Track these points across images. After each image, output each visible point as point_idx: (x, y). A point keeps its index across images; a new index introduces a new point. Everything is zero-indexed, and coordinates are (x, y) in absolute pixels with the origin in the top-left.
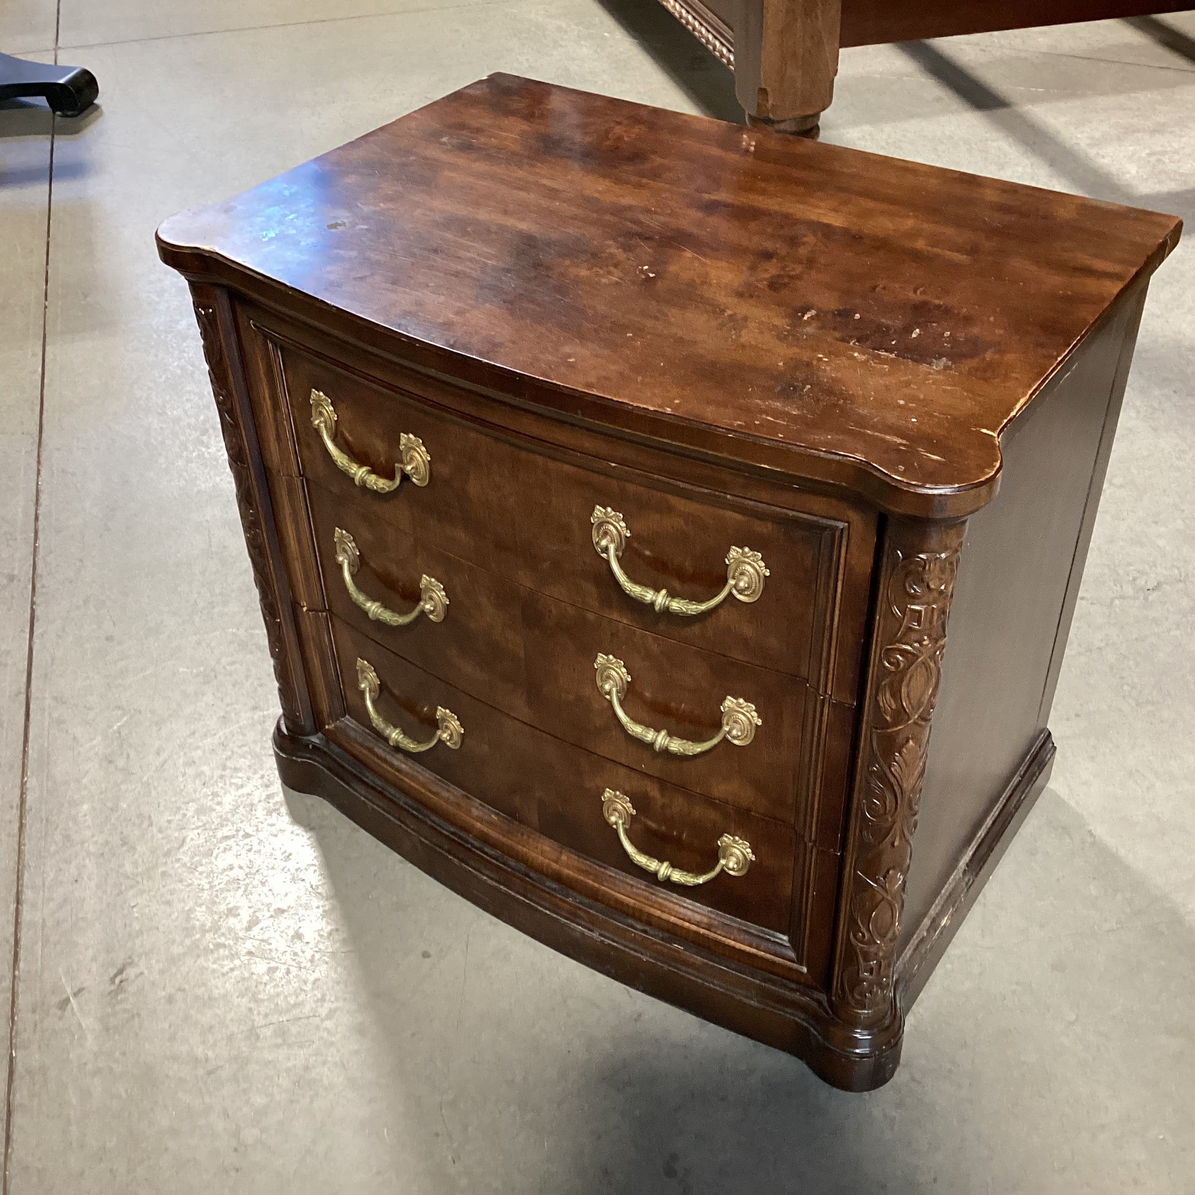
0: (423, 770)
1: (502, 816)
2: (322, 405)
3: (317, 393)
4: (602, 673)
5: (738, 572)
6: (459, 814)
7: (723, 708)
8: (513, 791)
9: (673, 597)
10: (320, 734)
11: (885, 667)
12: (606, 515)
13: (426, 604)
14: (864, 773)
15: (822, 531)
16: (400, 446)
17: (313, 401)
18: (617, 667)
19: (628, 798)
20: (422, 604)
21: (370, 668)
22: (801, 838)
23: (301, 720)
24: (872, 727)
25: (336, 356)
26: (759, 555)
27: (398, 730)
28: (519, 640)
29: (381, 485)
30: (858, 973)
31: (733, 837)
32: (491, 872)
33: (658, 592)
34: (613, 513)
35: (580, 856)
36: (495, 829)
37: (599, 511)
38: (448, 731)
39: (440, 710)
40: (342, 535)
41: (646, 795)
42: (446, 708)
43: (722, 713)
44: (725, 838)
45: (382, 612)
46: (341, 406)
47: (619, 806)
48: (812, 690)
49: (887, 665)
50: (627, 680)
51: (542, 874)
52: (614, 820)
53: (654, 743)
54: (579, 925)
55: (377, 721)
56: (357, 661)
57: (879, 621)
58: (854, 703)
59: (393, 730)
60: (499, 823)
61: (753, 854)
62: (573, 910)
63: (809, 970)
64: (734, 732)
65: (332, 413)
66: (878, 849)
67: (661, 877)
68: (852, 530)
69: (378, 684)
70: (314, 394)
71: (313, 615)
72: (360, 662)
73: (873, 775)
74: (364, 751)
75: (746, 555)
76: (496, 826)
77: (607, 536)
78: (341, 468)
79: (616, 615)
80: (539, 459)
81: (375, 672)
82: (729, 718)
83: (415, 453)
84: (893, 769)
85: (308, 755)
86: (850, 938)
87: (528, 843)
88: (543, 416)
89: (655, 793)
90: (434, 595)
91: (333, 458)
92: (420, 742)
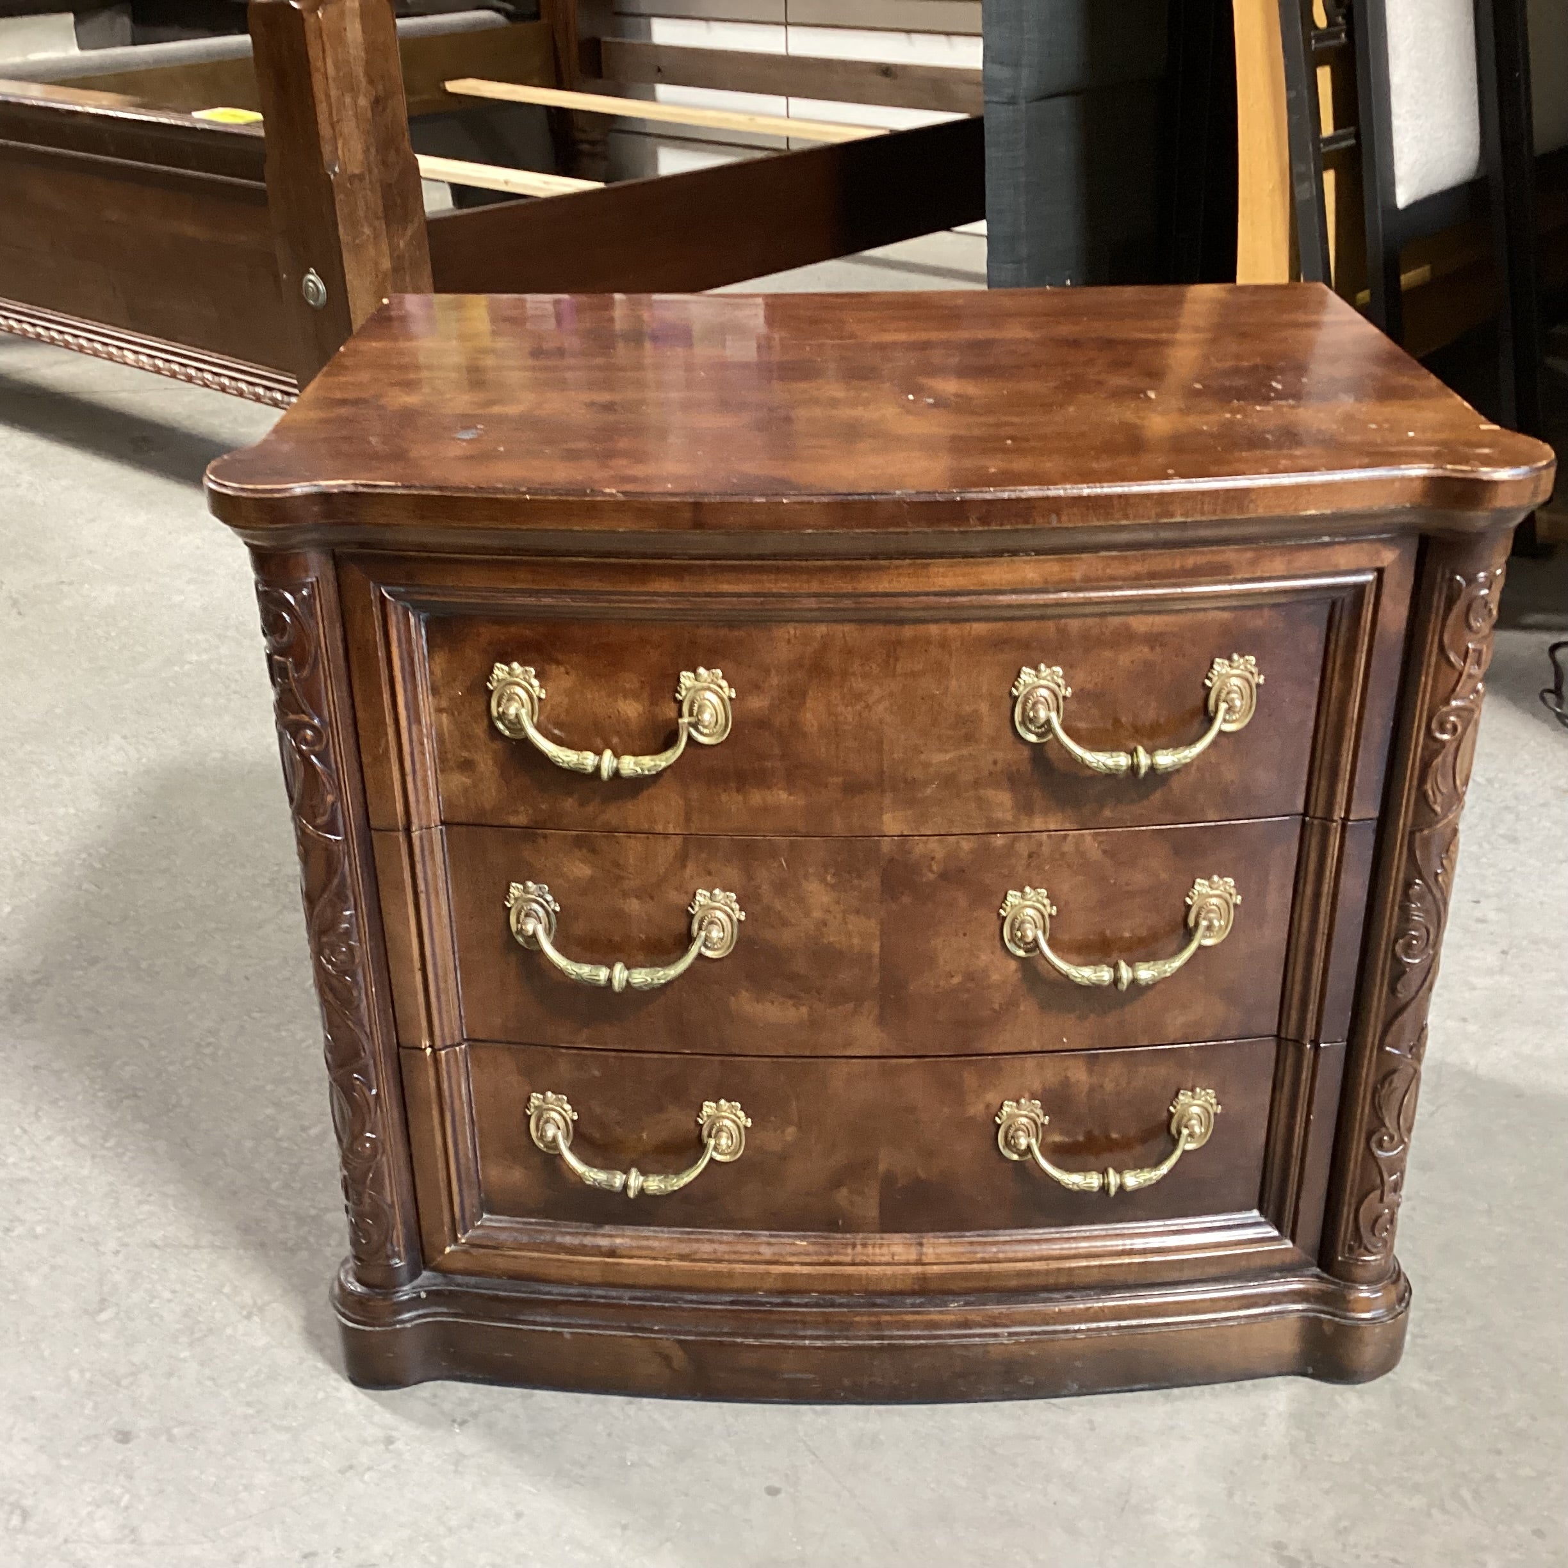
0: (654, 1231)
1: (810, 1236)
2: (519, 684)
3: (506, 668)
4: (1015, 919)
5: (1224, 692)
6: (738, 1267)
7: (1191, 898)
8: (836, 1183)
9: (1150, 752)
10: (425, 1274)
11: (1436, 740)
12: (1037, 676)
13: (710, 932)
14: (1397, 901)
15: (1335, 595)
16: (677, 695)
17: (495, 684)
18: (1038, 901)
19: (1037, 1102)
20: (703, 934)
21: (559, 1100)
22: (1291, 1049)
23: (400, 1258)
24: (1412, 833)
25: (577, 584)
26: (1252, 659)
27: (634, 1172)
28: (872, 925)
29: (649, 764)
30: (1381, 1200)
31: (1193, 1090)
32: (816, 1328)
33: (1132, 753)
34: (1048, 671)
35: (950, 1237)
36: (808, 1259)
37: (1027, 675)
38: (724, 1135)
39: (709, 1108)
40: (526, 890)
41: (1066, 1083)
42: (720, 1099)
43: (1189, 907)
44: (1181, 1097)
45: (629, 976)
46: (554, 670)
47: (1024, 1120)
48: (1316, 822)
49: (1438, 735)
50: (1050, 916)
51: (892, 1293)
52: (1023, 1142)
53: (1116, 981)
54: (977, 1336)
55: (592, 1174)
56: (529, 1099)
57: (1426, 683)
58: (1375, 814)
59: (624, 1177)
60: (811, 1248)
61: (1218, 1104)
62: (960, 1318)
63: (1298, 1239)
64: (1216, 923)
65: (537, 689)
66: (1413, 1005)
67: (1113, 1190)
68: (1386, 577)
69: (573, 1121)
70: (500, 671)
71: (447, 1054)
72: (536, 1099)
73: (1413, 899)
74: (535, 1254)
75: (1235, 665)
76: (808, 1254)
77: (1040, 706)
78: (566, 765)
79: (1038, 823)
80: (934, 629)
81: (568, 1102)
82: (1201, 908)
83: (709, 695)
84: (1440, 879)
85: (421, 1312)
86: (1372, 1154)
87: (868, 1255)
88: (966, 555)
89: (1079, 1074)
90: (719, 914)
91: (550, 755)
92: (678, 1172)
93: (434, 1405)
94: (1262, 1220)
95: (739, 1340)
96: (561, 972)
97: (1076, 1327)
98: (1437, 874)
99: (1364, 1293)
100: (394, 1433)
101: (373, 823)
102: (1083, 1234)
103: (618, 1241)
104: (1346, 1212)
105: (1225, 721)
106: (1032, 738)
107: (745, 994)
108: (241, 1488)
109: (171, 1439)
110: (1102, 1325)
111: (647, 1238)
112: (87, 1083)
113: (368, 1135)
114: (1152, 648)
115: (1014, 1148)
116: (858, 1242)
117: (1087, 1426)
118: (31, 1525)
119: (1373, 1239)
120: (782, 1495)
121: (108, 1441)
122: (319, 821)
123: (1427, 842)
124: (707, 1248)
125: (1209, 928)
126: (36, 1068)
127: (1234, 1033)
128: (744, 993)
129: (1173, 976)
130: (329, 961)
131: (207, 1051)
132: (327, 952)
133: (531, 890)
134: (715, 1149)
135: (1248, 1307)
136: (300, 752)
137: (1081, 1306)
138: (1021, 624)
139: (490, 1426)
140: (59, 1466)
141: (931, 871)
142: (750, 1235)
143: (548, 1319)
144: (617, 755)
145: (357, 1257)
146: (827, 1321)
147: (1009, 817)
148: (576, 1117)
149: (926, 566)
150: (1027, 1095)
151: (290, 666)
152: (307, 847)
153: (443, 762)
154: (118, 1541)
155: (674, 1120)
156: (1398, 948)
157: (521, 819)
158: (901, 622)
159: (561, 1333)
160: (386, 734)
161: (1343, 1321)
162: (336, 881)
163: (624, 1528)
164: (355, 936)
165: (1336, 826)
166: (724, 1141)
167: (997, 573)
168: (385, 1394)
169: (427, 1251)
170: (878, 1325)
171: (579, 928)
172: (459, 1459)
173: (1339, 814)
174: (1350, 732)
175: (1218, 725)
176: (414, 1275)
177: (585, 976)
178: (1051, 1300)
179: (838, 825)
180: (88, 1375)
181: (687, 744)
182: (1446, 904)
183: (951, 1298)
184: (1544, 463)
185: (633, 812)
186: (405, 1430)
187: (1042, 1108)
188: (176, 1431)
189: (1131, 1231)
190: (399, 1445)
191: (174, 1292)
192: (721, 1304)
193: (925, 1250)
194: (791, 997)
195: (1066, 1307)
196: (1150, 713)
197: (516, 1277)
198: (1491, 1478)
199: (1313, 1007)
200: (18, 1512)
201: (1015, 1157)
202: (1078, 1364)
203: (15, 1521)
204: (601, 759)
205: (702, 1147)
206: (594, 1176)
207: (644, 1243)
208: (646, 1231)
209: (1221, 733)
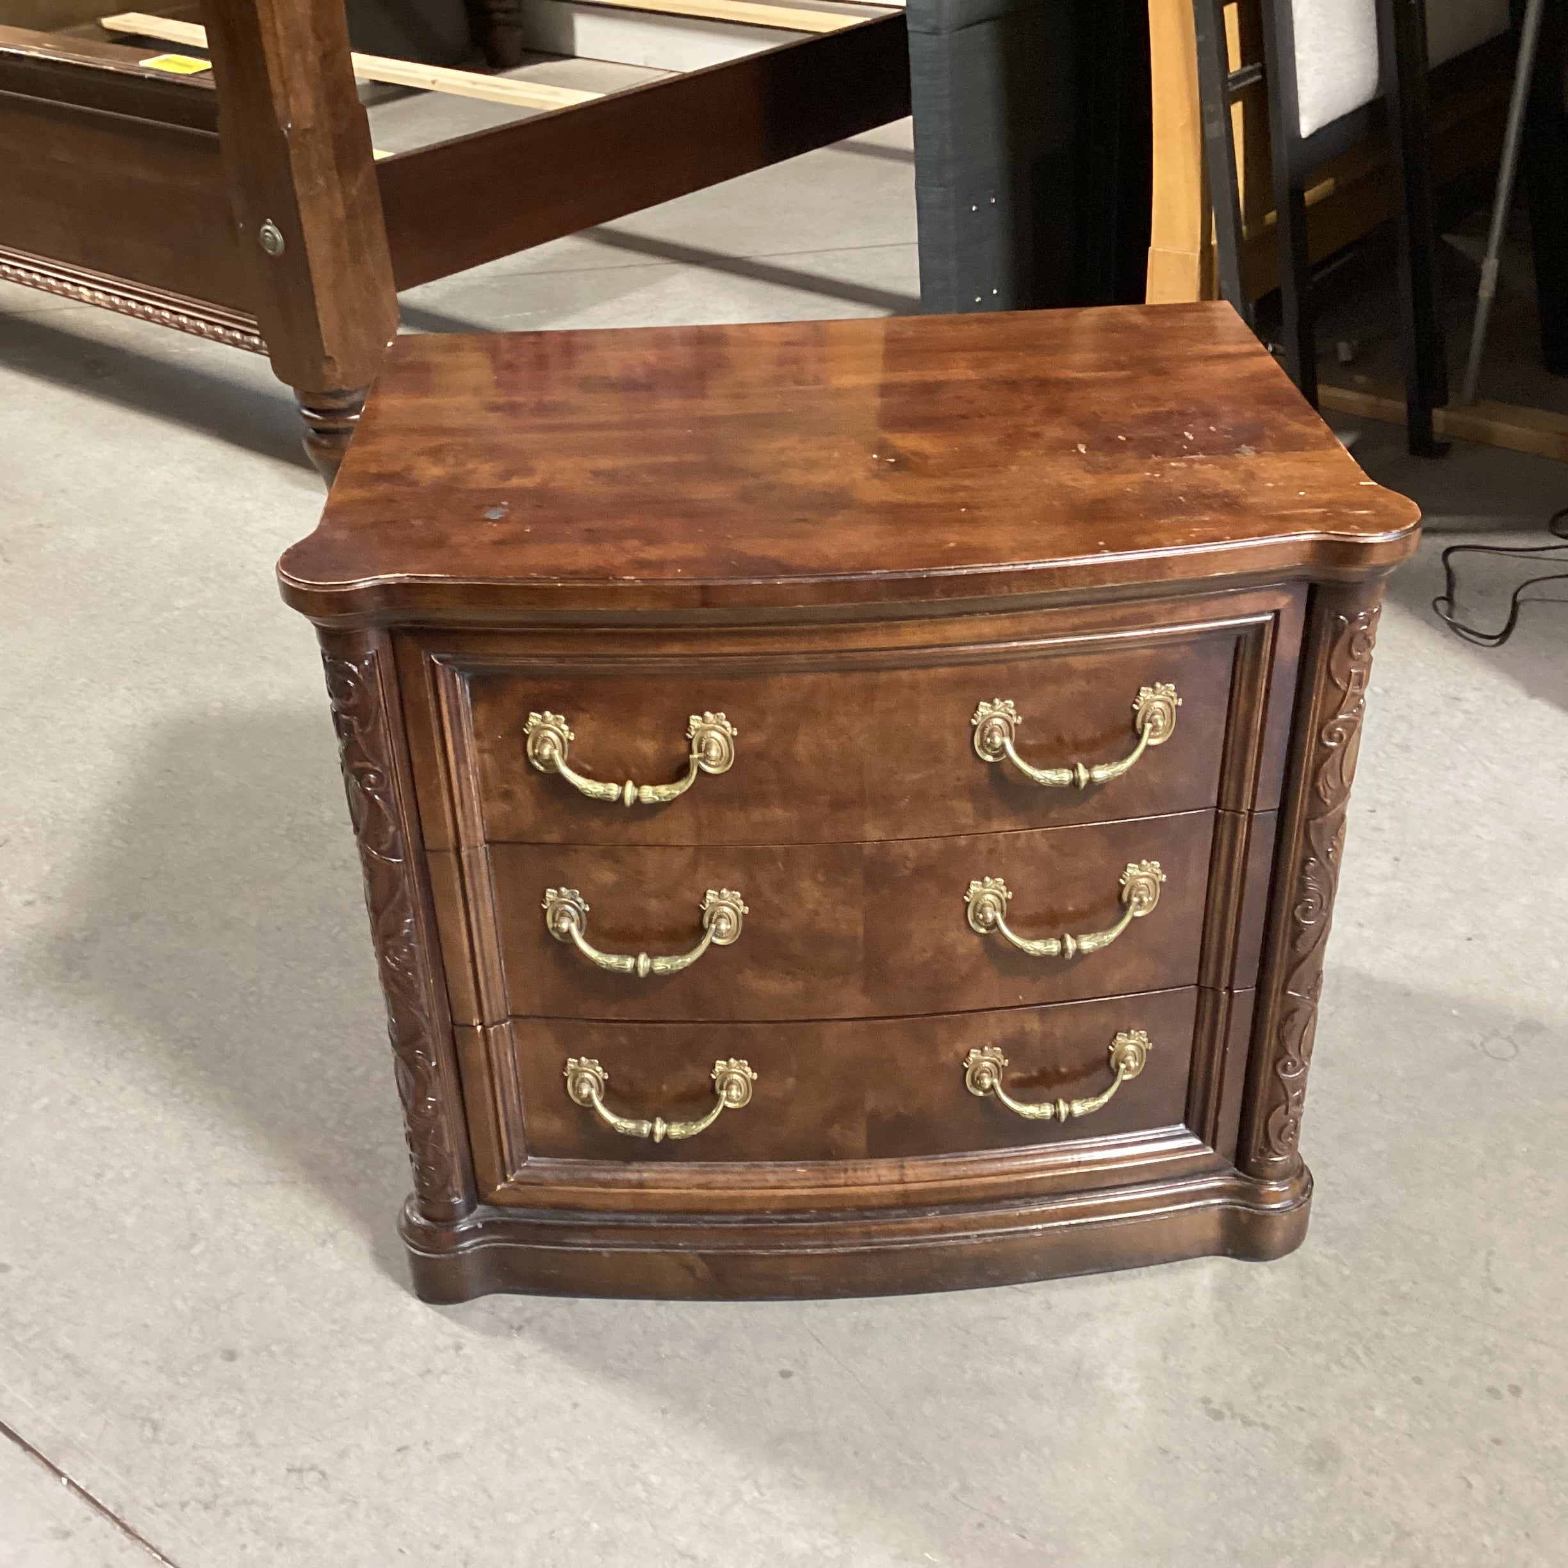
0: (676, 1166)
1: (809, 1164)
2: (549, 729)
3: (540, 716)
4: (977, 904)
5: (1149, 714)
6: (749, 1193)
7: (1124, 879)
8: (830, 1119)
9: (1089, 767)
10: (479, 1207)
11: (1326, 746)
12: (992, 708)
13: (719, 925)
14: (1296, 876)
15: (1240, 632)
16: (688, 735)
17: (530, 730)
18: (996, 888)
19: (998, 1049)
20: (713, 926)
21: (592, 1063)
22: (1210, 993)
23: (459, 1197)
24: (1307, 821)
25: (601, 650)
26: (1172, 686)
27: (659, 1121)
28: (857, 914)
29: (665, 792)
30: (1286, 1112)
31: (1128, 1032)
32: (816, 1239)
33: (1074, 768)
34: (1002, 704)
35: (927, 1159)
36: (808, 1183)
37: (984, 708)
38: (734, 1087)
39: (720, 1065)
40: (560, 895)
41: (1022, 1033)
42: (730, 1057)
43: (1123, 886)
44: (1118, 1038)
45: (652, 963)
46: (583, 717)
47: (987, 1064)
48: (1227, 813)
49: (1328, 743)
50: (1007, 899)
51: (880, 1208)
52: (987, 1082)
53: (1063, 951)
54: (949, 1240)
55: (623, 1124)
56: (566, 1064)
57: (1316, 701)
58: (1277, 806)
59: (650, 1125)
60: (809, 1175)
61: (1149, 1042)
62: (938, 1226)
63: (1218, 1147)
64: (1145, 899)
65: (567, 733)
66: (1310, 957)
67: (1063, 1117)
68: (1283, 618)
69: (604, 1080)
70: (534, 718)
71: (494, 1030)
72: (572, 1063)
73: (1308, 873)
74: (574, 1189)
75: (1157, 692)
76: (807, 1179)
77: (996, 733)
78: (594, 796)
79: (996, 825)
80: (904, 675)
81: (600, 1065)
82: (1132, 888)
83: (714, 734)
84: (1331, 856)
85: (479, 1240)
86: (1277, 1075)
87: (857, 1178)
88: (931, 617)
89: (1033, 1025)
90: (726, 909)
91: (580, 787)
92: (696, 1120)
93: (493, 1313)
94: (1188, 1132)
95: (751, 1251)
96: (593, 962)
97: (1034, 1227)
98: (1328, 853)
99: (1274, 1187)
100: (463, 1341)
101: (428, 845)
102: (1038, 1152)
103: (645, 1175)
104: (1258, 1123)
105: (1150, 737)
106: (989, 758)
107: (749, 973)
108: (336, 1394)
109: (272, 1354)
110: (1056, 1224)
111: (667, 1172)
112: (148, 1035)
113: (430, 1099)
114: (1088, 682)
115: (979, 1086)
116: (850, 1167)
117: (1044, 1306)
118: (163, 1436)
119: (1280, 1144)
120: (793, 1379)
121: (218, 1360)
122: (384, 848)
123: (1320, 828)
124: (721, 1178)
125: (1141, 903)
126: (99, 1023)
127: (1161, 985)
128: (748, 971)
129: (1111, 944)
130: (394, 961)
131: (252, 999)
132: (391, 952)
133: (564, 894)
134: (728, 1099)
135: (1178, 1203)
136: (366, 793)
137: (1038, 1210)
138: (977, 668)
139: (543, 1330)
140: (178, 1384)
141: (906, 867)
142: (758, 1166)
143: (588, 1242)
144: (637, 785)
145: (421, 1197)
146: (824, 1233)
147: (970, 821)
148: (606, 1077)
149: (898, 626)
150: (989, 1043)
151: (355, 724)
152: (372, 869)
153: (486, 794)
154: (238, 1445)
155: (691, 1074)
156: (1297, 913)
157: (554, 837)
158: (878, 670)
159: (600, 1253)
160: (437, 773)
161: (1256, 1211)
162: (398, 896)
163: (664, 1412)
164: (415, 939)
165: (1244, 817)
166: (734, 1092)
167: (957, 630)
168: (450, 1307)
169: (481, 1188)
170: (869, 1234)
171: (606, 924)
172: (520, 1359)
173: (1246, 806)
174: (1254, 742)
175: (1146, 740)
176: (470, 1208)
177: (614, 965)
178: (1013, 1206)
179: (827, 833)
180: (190, 1303)
181: (697, 774)
182: (1336, 879)
183: (929, 1209)
184: (1412, 525)
185: (651, 829)
186: (471, 1339)
187: (1003, 1053)
188: (274, 1348)
189: (1078, 1147)
190: (467, 1351)
191: (255, 1225)
192: (736, 1222)
193: (906, 1171)
194: (788, 973)
195: (1024, 1211)
196: (1088, 732)
197: (558, 1207)
198: (1379, 1336)
199: (1227, 962)
200: (148, 1425)
201: (981, 1093)
202: (1036, 1257)
203: (148, 1433)
204: (623, 790)
205: (716, 1098)
206: (625, 1125)
207: (668, 1176)
208: (668, 1166)
209: (1148, 747)
